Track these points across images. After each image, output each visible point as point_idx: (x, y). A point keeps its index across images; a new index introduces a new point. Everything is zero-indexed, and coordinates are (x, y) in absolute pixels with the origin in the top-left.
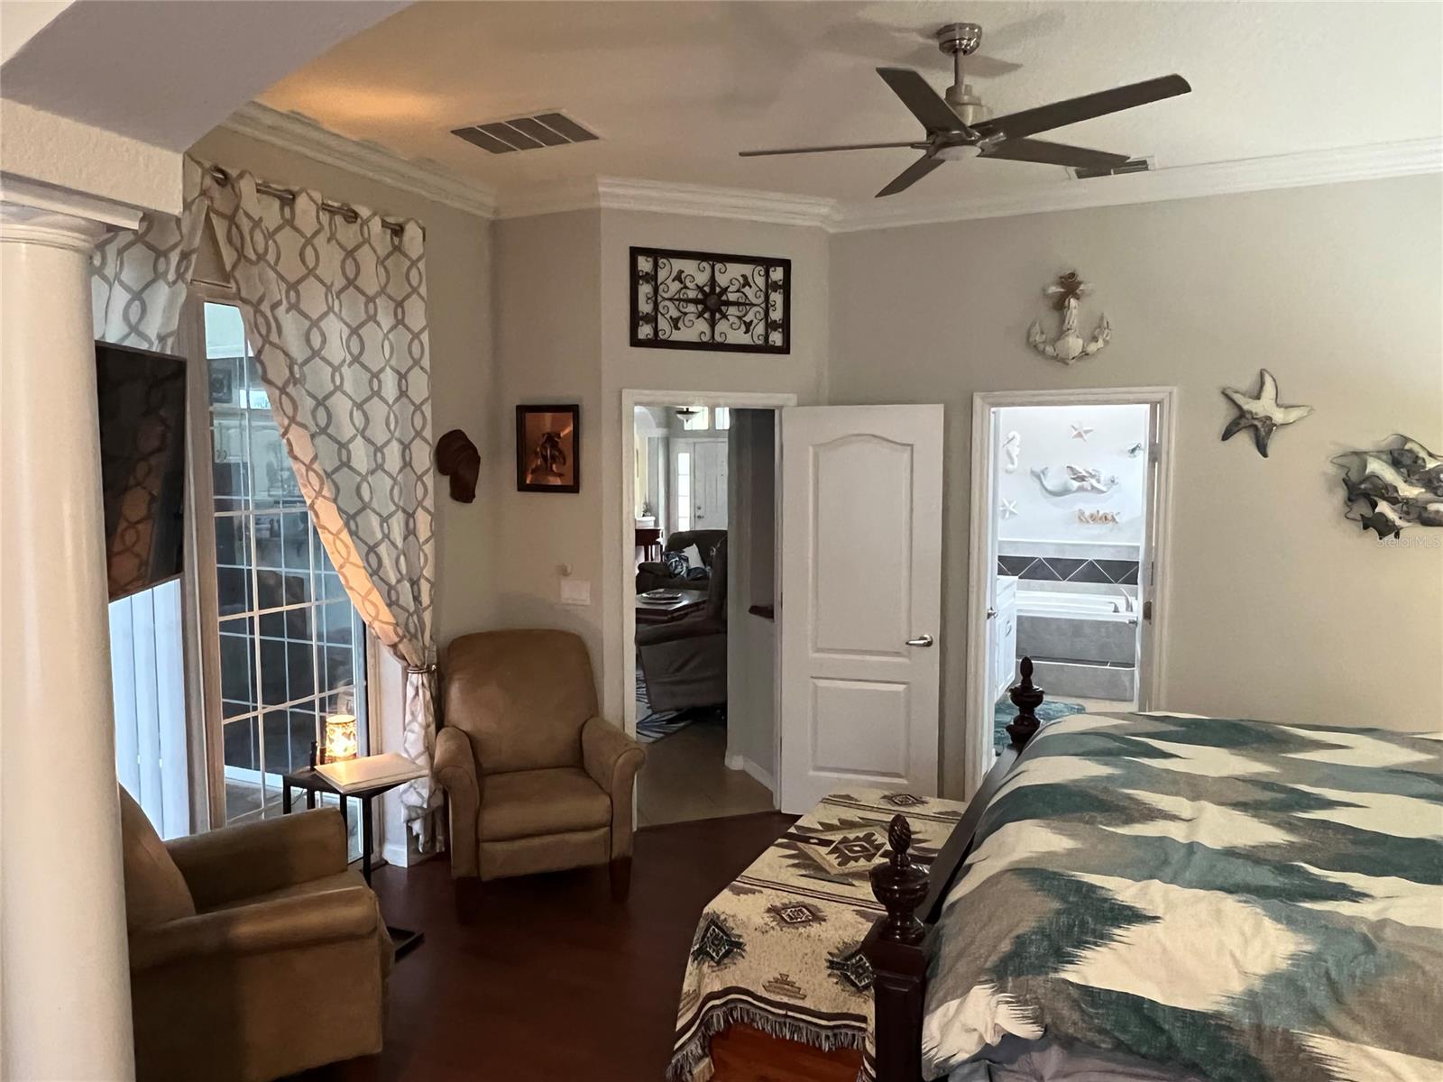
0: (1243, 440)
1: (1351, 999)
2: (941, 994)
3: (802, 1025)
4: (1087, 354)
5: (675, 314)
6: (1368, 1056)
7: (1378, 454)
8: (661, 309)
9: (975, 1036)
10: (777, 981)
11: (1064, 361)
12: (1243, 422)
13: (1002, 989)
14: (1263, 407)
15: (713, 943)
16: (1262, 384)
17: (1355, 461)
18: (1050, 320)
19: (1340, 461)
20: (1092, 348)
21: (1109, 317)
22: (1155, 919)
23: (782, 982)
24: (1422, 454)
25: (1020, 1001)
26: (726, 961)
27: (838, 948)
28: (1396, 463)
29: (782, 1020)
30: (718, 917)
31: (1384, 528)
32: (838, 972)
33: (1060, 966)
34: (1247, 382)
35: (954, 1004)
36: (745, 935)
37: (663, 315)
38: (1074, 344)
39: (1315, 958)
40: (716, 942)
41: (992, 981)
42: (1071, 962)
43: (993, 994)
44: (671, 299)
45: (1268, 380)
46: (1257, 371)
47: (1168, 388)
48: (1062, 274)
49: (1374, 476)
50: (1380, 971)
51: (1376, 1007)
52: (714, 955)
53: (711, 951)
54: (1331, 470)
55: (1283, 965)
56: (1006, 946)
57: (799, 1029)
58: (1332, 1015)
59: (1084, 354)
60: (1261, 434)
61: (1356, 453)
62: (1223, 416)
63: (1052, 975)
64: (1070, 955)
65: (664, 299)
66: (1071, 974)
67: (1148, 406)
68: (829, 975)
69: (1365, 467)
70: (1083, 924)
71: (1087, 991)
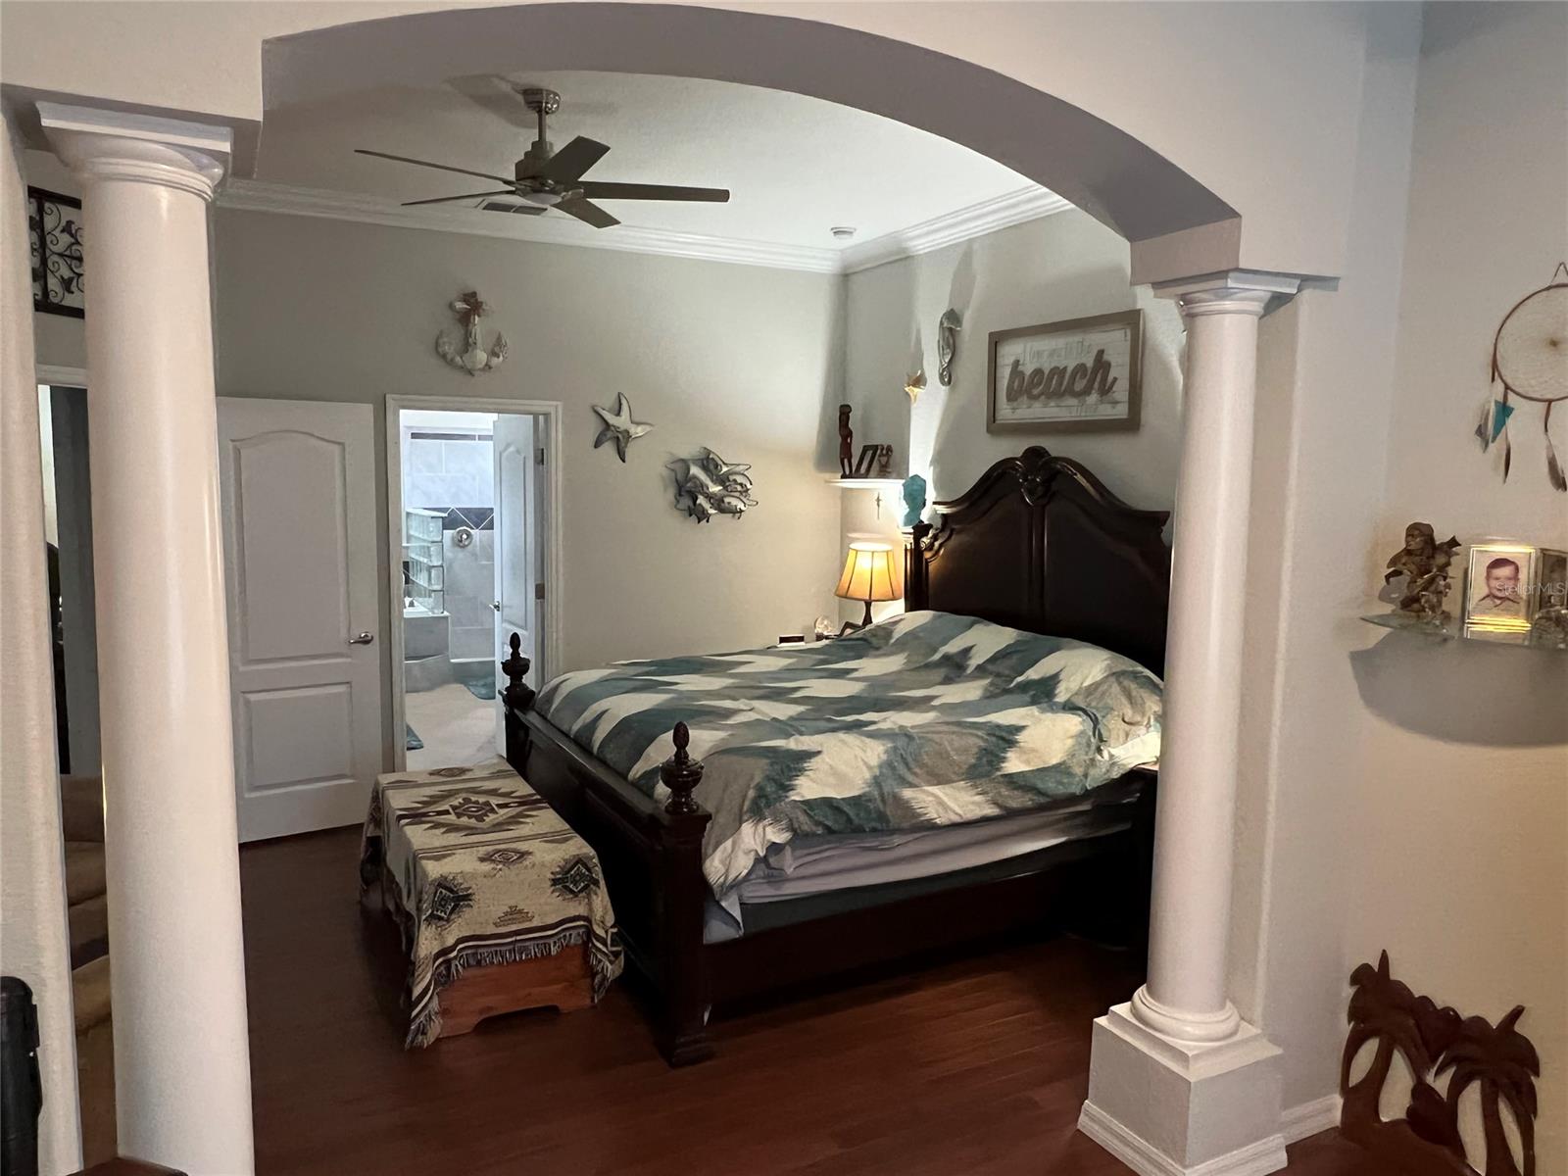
0: (608, 448)
1: (912, 765)
2: (713, 842)
3: (527, 944)
4: (490, 368)
5: (67, 274)
6: (924, 791)
7: (695, 461)
8: (50, 264)
9: (753, 853)
10: (506, 914)
11: (470, 373)
12: (609, 434)
13: (762, 818)
14: (622, 422)
15: (440, 905)
16: (620, 404)
17: (678, 467)
18: (457, 333)
19: (672, 466)
20: (495, 361)
21: (506, 339)
22: (819, 752)
23: (515, 913)
24: (720, 462)
25: (776, 821)
26: (453, 917)
27: (559, 866)
28: (705, 469)
29: (511, 947)
30: (446, 878)
31: (702, 516)
32: (560, 886)
33: (788, 794)
34: (608, 401)
35: (728, 843)
36: (474, 886)
37: (52, 272)
38: (481, 356)
39: (895, 749)
40: (443, 903)
41: (751, 818)
42: (793, 789)
43: (757, 824)
44: (61, 255)
45: (624, 402)
46: (615, 395)
47: (554, 403)
48: (466, 292)
49: (695, 477)
50: (920, 747)
51: (923, 766)
52: (443, 915)
53: (439, 913)
54: (665, 472)
55: (884, 757)
56: (751, 793)
57: (526, 948)
58: (910, 778)
59: (488, 367)
60: (620, 441)
61: (683, 460)
62: (593, 429)
63: (787, 800)
64: (789, 786)
65: (54, 253)
66: (794, 796)
67: (532, 416)
68: (553, 892)
69: (689, 471)
70: (788, 766)
71: (806, 802)
